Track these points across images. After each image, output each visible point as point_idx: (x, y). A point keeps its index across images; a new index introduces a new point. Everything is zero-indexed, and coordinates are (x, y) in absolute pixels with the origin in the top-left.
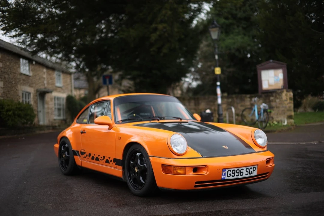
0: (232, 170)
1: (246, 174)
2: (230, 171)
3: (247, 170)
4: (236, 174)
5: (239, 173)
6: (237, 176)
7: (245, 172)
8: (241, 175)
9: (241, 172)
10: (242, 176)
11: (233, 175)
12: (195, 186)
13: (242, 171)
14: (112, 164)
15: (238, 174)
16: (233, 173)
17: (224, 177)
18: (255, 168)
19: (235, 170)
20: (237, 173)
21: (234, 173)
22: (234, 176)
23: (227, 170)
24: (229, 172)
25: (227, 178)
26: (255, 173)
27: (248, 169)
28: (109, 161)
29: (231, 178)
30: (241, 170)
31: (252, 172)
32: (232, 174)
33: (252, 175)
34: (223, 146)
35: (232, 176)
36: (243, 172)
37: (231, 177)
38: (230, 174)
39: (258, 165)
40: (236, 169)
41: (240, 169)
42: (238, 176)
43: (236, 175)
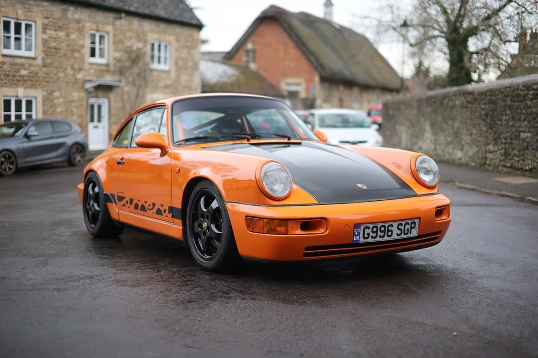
0: (371, 226)
1: (398, 235)
2: (369, 228)
3: (400, 227)
4: (379, 233)
5: (384, 232)
6: (380, 237)
7: (395, 231)
8: (388, 236)
9: (389, 231)
10: (389, 238)
11: (374, 235)
12: (305, 255)
13: (390, 228)
14: (167, 216)
15: (382, 234)
16: (373, 232)
17: (357, 238)
18: (415, 223)
19: (377, 227)
20: (381, 231)
21: (376, 232)
22: (375, 237)
23: (362, 227)
24: (367, 231)
25: (362, 240)
26: (414, 233)
27: (402, 225)
28: (161, 211)
29: (370, 240)
30: (389, 226)
31: (410, 231)
32: (371, 234)
33: (409, 236)
34: (358, 185)
35: (372, 237)
36: (391, 231)
37: (370, 238)
38: (368, 234)
39: (419, 218)
40: (379, 225)
41: (387, 225)
42: (383, 237)
43: (378, 235)
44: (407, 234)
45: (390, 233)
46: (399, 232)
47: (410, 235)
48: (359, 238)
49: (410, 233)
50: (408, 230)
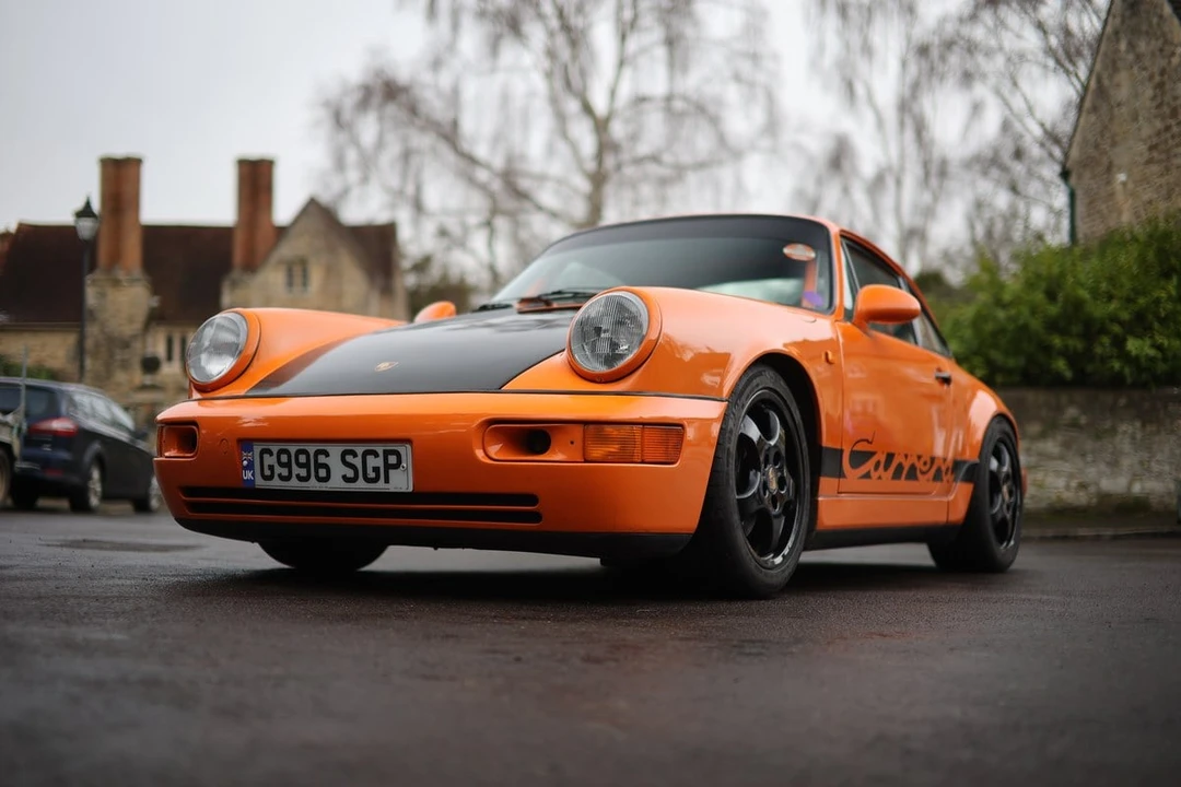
0: (275, 449)
1: (347, 480)
2: (270, 452)
4: (296, 470)
5: (306, 466)
6: (300, 479)
9: (319, 466)
10: (323, 484)
11: (285, 472)
12: (192, 507)
15: (303, 472)
16: (281, 464)
18: (396, 453)
19: (287, 452)
20: (300, 465)
21: (288, 465)
22: (288, 478)
23: (256, 449)
24: (268, 459)
26: (401, 482)
27: (354, 454)
29: (276, 483)
30: (318, 452)
31: (382, 473)
32: (278, 470)
33: (382, 487)
35: (282, 478)
36: (326, 466)
37: (276, 479)
38: (271, 468)
40: (293, 449)
41: (311, 449)
42: (306, 479)
43: (295, 473)
44: (376, 480)
45: (322, 473)
46: (350, 473)
47: (387, 486)
48: (253, 475)
49: (387, 480)
50: (376, 470)
